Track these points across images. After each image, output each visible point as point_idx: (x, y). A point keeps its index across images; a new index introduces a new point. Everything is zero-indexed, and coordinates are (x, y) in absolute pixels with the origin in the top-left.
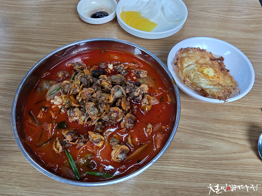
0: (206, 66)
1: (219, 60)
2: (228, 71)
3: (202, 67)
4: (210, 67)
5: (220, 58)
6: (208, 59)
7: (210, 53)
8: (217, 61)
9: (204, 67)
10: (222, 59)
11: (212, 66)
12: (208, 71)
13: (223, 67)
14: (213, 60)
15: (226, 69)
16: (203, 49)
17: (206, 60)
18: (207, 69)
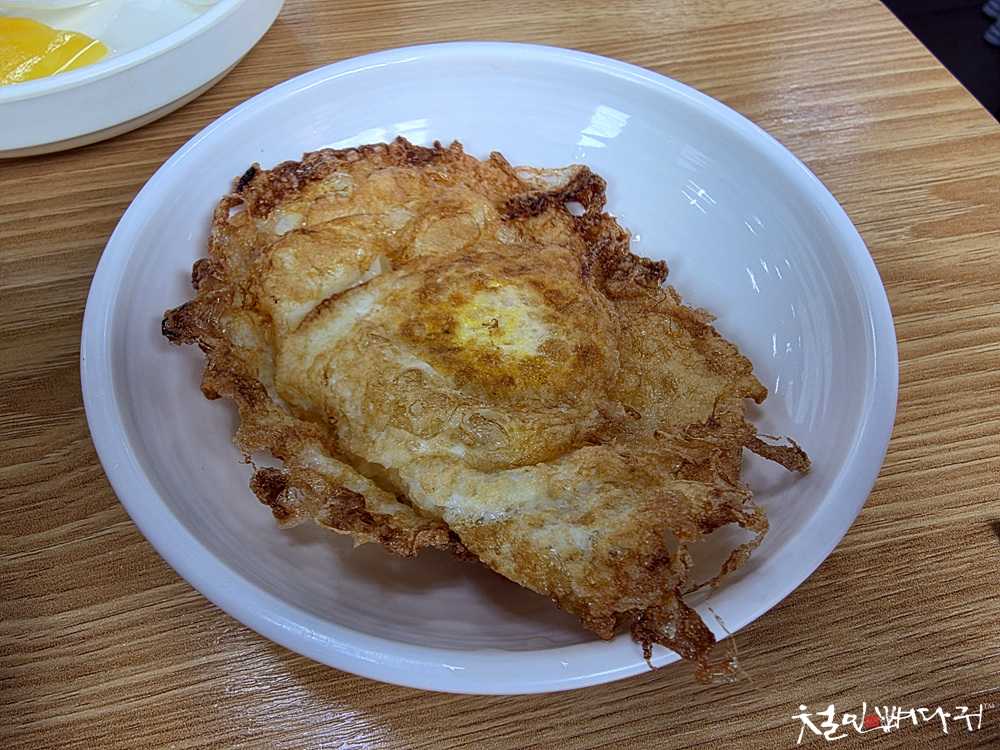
0: (468, 271)
1: (569, 198)
2: (657, 270)
3: (438, 289)
4: (507, 271)
5: (571, 183)
6: (482, 211)
7: (497, 161)
8: (557, 209)
9: (452, 290)
10: (587, 187)
11: (522, 261)
12: (488, 319)
13: (612, 248)
14: (522, 211)
15: (634, 258)
16: (437, 145)
17: (466, 220)
18: (481, 300)
